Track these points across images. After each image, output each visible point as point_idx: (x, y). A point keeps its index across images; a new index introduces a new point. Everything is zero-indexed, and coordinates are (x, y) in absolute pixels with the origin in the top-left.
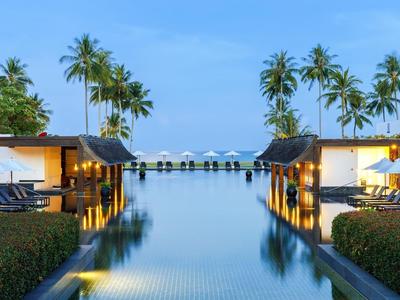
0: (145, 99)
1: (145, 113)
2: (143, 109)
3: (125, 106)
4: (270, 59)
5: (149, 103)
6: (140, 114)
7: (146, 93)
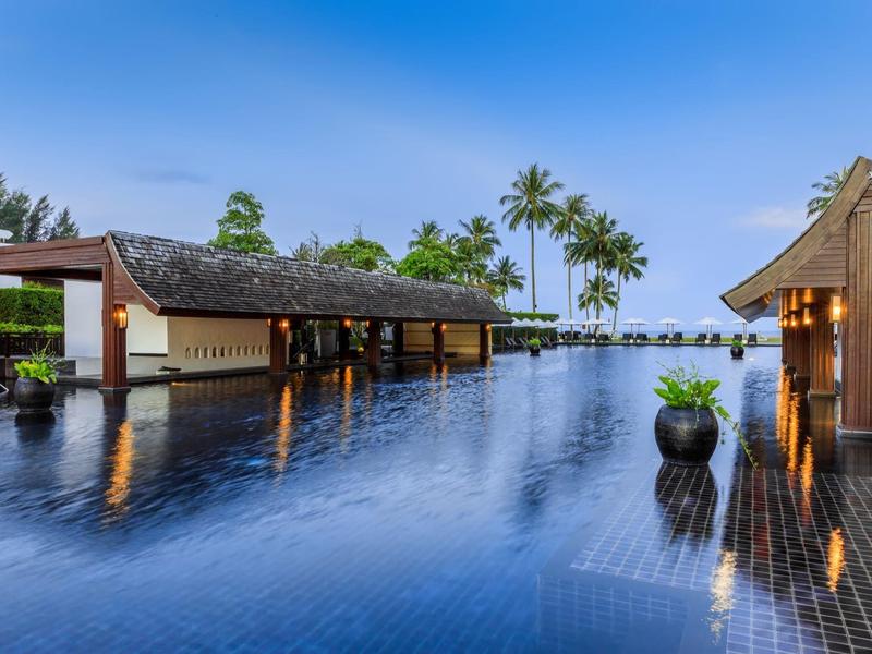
0: (636, 255)
1: (638, 274)
2: (633, 269)
3: (610, 265)
4: (826, 182)
5: (643, 261)
6: (631, 275)
7: (636, 247)
